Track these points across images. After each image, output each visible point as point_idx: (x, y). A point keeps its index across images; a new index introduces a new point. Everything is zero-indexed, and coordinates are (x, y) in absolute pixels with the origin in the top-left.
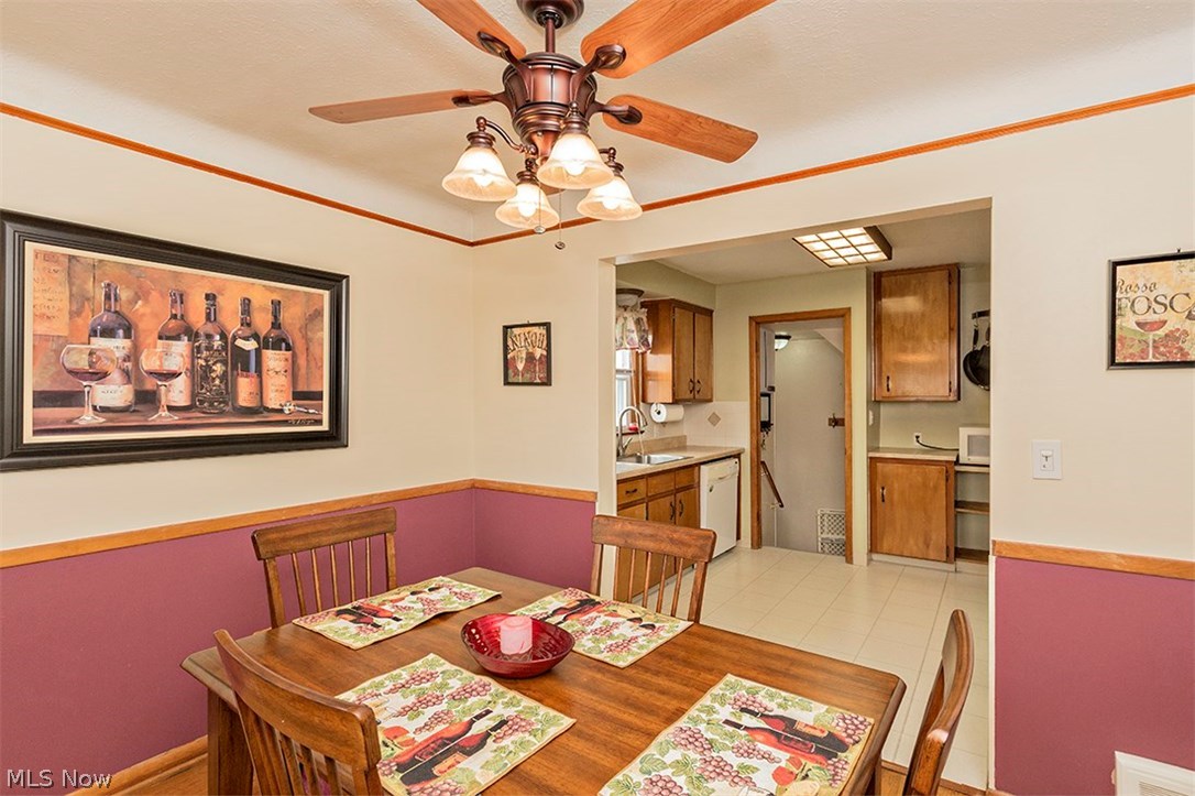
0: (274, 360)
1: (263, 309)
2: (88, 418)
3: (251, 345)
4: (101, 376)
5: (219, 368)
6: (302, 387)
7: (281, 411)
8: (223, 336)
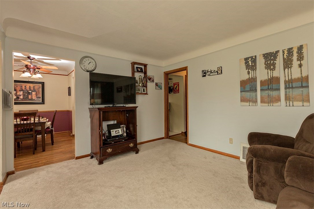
0: (34, 93)
1: (32, 87)
3: (30, 92)
5: (26, 94)
6: (38, 96)
7: (35, 99)
8: (27, 91)
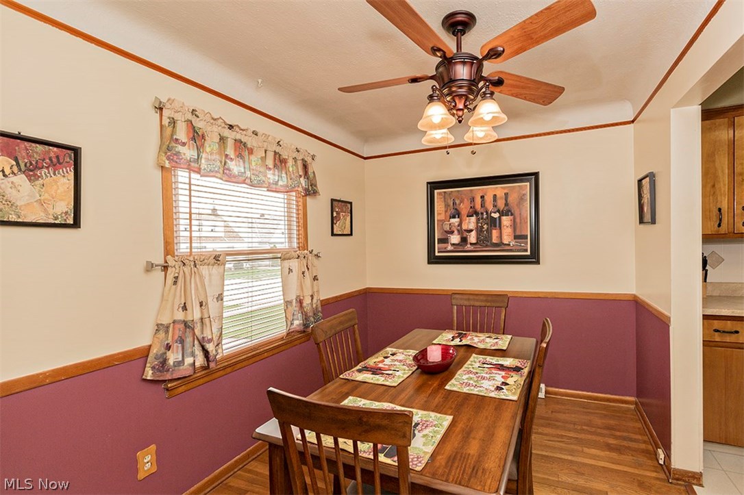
0: (506, 221)
1: (501, 198)
2: (450, 248)
3: (496, 215)
4: (452, 232)
5: (485, 226)
6: (518, 233)
7: (509, 245)
8: (487, 213)
